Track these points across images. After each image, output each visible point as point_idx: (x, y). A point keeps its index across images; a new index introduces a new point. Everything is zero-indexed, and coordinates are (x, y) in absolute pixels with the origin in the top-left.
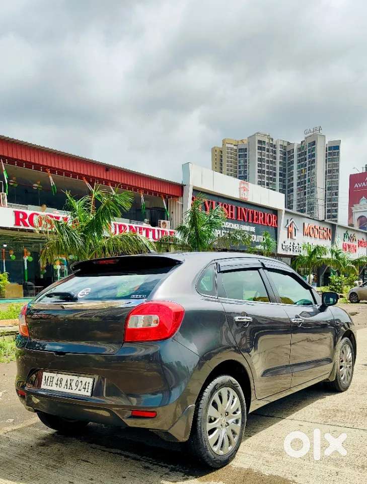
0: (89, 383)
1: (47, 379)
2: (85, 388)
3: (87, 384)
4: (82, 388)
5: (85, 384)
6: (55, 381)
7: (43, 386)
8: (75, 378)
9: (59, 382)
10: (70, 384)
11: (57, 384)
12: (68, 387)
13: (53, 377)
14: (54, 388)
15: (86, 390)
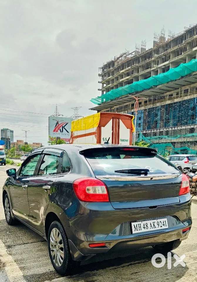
0: (165, 221)
1: (136, 227)
2: (164, 225)
3: (164, 222)
4: (162, 225)
5: (163, 222)
6: (142, 226)
7: (134, 232)
8: (155, 221)
9: (145, 226)
10: (154, 225)
11: (145, 228)
12: (153, 227)
13: (140, 224)
14: (143, 230)
15: (165, 225)
